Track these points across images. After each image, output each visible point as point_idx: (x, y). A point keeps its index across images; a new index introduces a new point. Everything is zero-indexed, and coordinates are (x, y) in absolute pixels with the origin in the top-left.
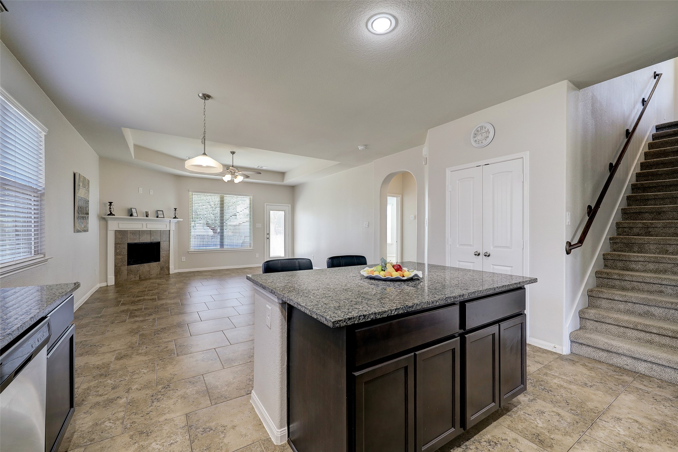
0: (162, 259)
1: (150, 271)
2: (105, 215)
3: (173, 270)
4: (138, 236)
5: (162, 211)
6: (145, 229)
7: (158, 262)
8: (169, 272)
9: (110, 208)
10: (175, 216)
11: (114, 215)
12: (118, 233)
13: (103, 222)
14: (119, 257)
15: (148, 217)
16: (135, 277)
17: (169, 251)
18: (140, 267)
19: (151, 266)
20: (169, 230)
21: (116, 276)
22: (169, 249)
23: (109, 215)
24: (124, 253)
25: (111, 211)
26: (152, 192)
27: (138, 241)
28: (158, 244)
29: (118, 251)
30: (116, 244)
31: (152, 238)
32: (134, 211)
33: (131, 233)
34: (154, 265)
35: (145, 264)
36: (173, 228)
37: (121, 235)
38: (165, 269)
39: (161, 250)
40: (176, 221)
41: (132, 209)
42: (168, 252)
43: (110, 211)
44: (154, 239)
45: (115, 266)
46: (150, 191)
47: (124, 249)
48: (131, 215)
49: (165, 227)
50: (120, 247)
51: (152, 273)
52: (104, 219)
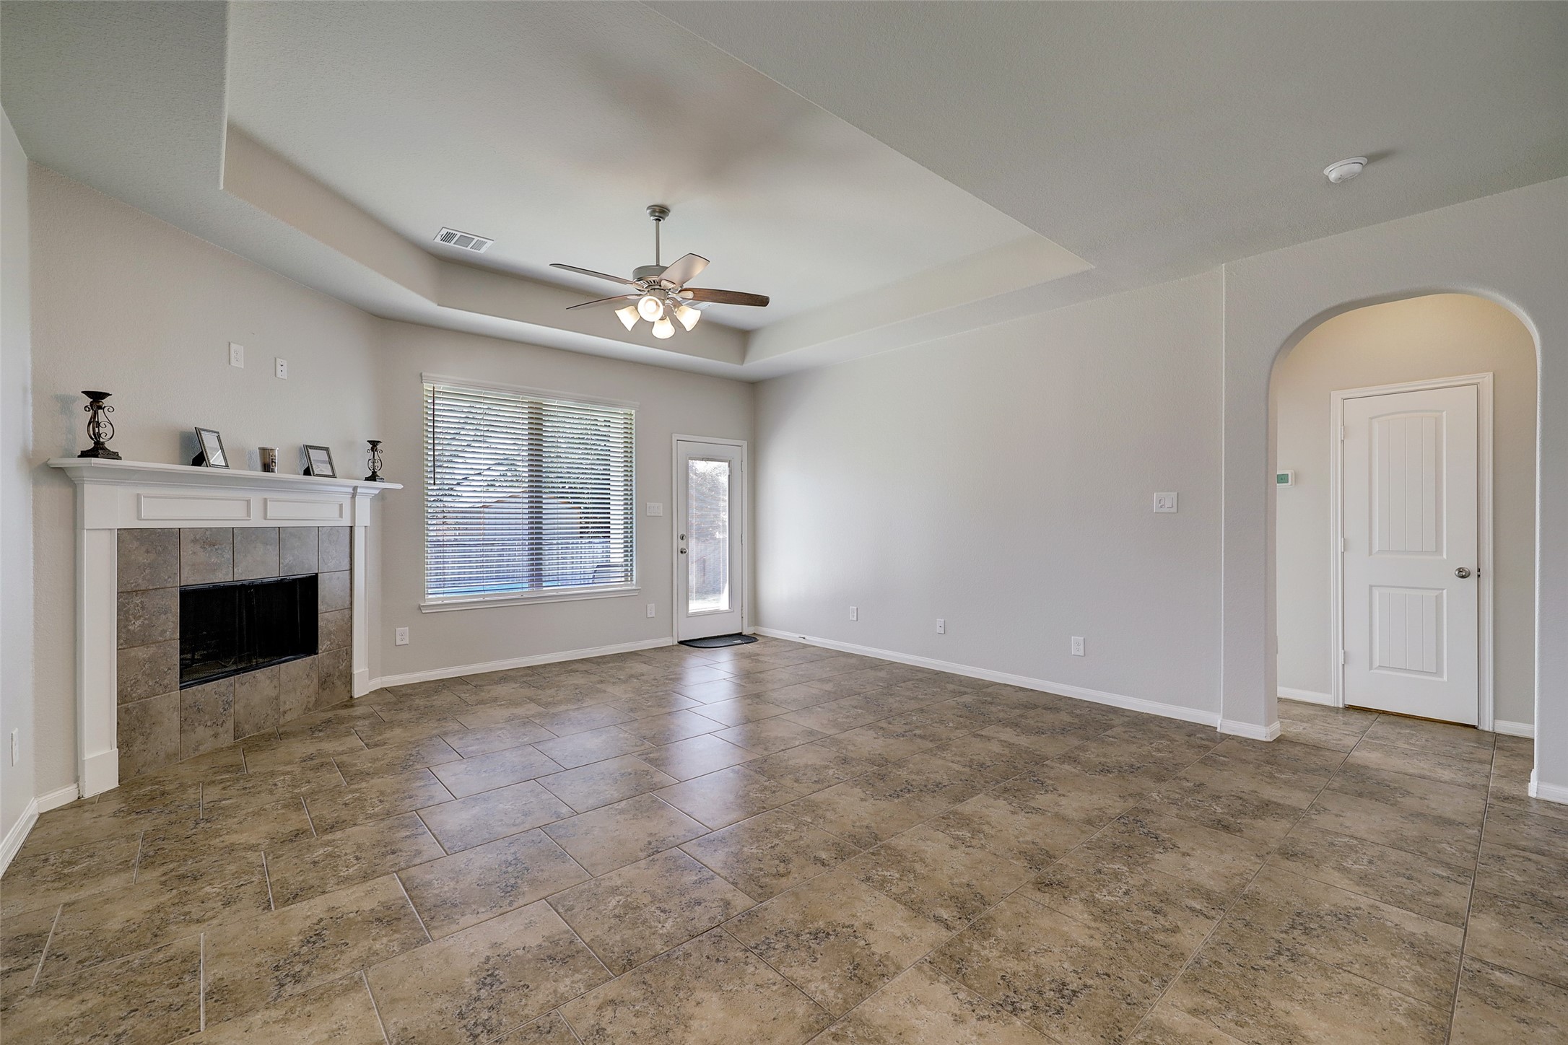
0: (323, 645)
1: (277, 698)
2: (69, 455)
3: (364, 682)
4: (228, 555)
5: (327, 449)
6: (256, 521)
7: (309, 659)
8: (350, 691)
9: (94, 422)
10: (374, 473)
11: (115, 456)
12: (136, 544)
13: (55, 492)
14: (141, 653)
15: (273, 471)
16: (216, 736)
17: (351, 609)
18: (237, 685)
19: (283, 676)
20: (352, 527)
21: (125, 744)
22: (348, 603)
23: (84, 454)
24: (164, 631)
25: (99, 435)
26: (285, 365)
27: (227, 574)
28: (310, 584)
29: (135, 626)
30: (125, 595)
31: (287, 561)
32: (210, 441)
33: (195, 541)
34: (295, 670)
35: (258, 673)
36: (364, 517)
37: (148, 552)
38: (338, 683)
39: (321, 607)
40: (377, 492)
41: (202, 432)
42: (347, 612)
43: (97, 436)
44: (297, 565)
45: (123, 697)
46: (278, 366)
47: (163, 617)
48: (200, 460)
49: (337, 514)
50: (143, 608)
51: (287, 707)
52: (60, 471)
